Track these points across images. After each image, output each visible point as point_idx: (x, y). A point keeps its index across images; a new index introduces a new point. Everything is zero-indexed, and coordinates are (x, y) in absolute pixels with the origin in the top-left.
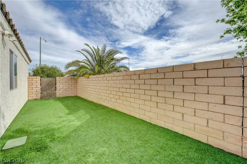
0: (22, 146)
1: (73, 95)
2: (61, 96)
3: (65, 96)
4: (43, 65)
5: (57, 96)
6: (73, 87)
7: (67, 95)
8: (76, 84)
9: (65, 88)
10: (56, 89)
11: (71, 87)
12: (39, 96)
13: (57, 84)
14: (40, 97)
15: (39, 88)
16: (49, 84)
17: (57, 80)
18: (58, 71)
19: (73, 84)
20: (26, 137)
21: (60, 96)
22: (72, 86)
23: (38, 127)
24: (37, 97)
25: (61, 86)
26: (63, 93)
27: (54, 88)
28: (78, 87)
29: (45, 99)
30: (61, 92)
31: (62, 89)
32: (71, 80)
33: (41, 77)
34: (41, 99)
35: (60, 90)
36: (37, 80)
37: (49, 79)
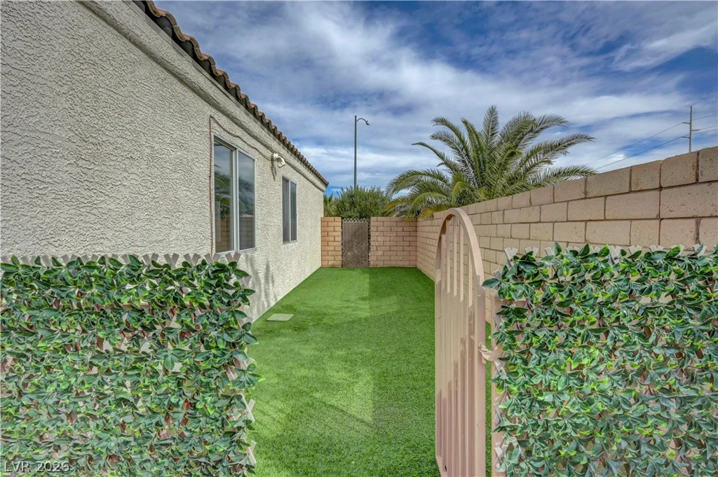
0: (285, 322)
1: (406, 264)
2: (381, 264)
3: (387, 264)
4: (345, 190)
5: (372, 263)
6: (408, 243)
7: (393, 263)
8: (414, 234)
9: (388, 243)
10: (369, 248)
11: (403, 243)
12: (338, 261)
13: (372, 233)
14: (340, 263)
15: (337, 243)
16: (357, 234)
17: (372, 224)
18: (383, 200)
19: (407, 234)
20: (293, 315)
21: (377, 263)
22: (406, 239)
23: (310, 307)
24: (336, 263)
25: (379, 239)
26: (382, 258)
27: (365, 245)
28: (418, 244)
29: (349, 269)
30: (379, 254)
31: (381, 248)
32: (403, 224)
33: (343, 218)
34: (342, 266)
35: (378, 249)
36: (336, 224)
37: (356, 222)
